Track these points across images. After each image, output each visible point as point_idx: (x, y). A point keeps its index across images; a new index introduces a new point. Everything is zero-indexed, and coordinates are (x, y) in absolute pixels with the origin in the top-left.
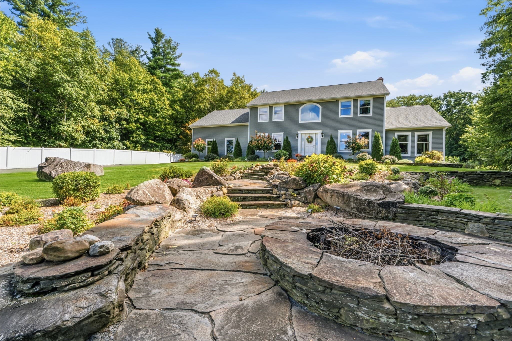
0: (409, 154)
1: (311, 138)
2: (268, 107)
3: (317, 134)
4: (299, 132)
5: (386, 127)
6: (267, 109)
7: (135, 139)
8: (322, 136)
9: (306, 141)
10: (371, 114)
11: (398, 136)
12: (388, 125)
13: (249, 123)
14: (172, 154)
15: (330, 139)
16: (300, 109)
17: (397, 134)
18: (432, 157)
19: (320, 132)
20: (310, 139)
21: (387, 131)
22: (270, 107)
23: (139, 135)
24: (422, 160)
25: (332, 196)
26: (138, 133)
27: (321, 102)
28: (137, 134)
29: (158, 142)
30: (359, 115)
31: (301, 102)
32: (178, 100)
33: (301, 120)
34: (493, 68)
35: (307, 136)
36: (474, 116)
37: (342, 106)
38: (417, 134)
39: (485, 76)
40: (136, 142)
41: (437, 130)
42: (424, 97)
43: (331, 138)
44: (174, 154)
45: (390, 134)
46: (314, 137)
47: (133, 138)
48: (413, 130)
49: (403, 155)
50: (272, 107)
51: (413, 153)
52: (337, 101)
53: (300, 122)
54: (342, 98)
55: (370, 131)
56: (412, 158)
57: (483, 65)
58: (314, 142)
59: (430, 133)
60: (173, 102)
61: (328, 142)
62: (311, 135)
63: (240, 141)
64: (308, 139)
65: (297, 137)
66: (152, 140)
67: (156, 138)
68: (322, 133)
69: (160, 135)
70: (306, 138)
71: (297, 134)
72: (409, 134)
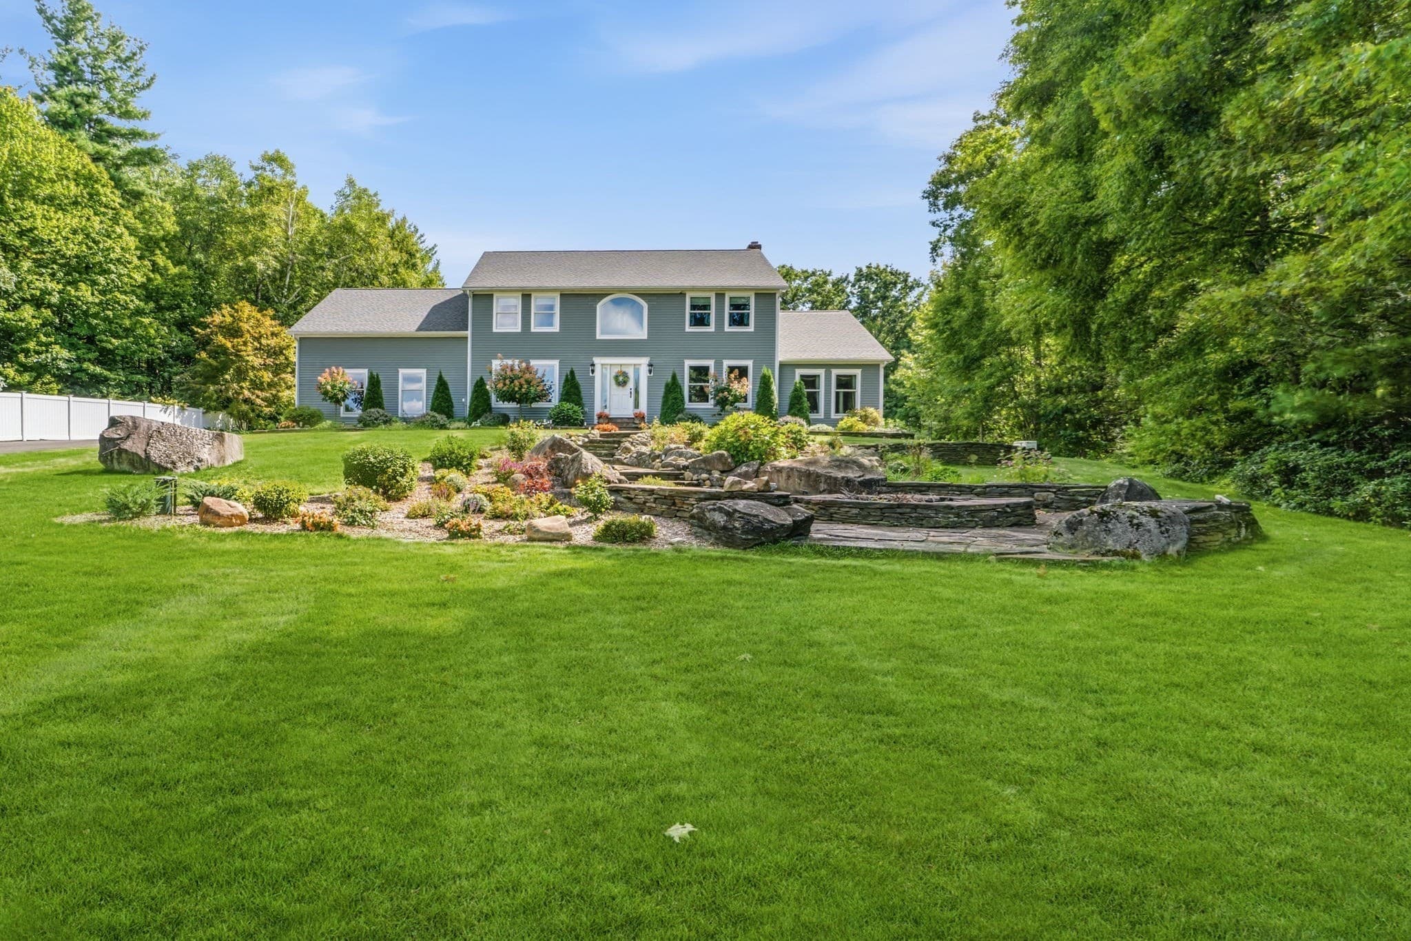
0: (821, 415)
1: (625, 375)
2: (520, 295)
3: (638, 366)
4: (597, 360)
5: (782, 355)
6: (517, 301)
7: (34, 359)
8: (650, 371)
9: (613, 382)
10: (751, 329)
11: (802, 377)
12: (784, 353)
13: (469, 333)
14: (177, 407)
15: (670, 380)
16: (599, 306)
17: (799, 372)
18: (864, 419)
19: (644, 362)
20: (621, 379)
21: (782, 365)
22: (523, 295)
23: (48, 345)
24: (851, 427)
25: (789, 477)
26: (44, 339)
27: (646, 295)
28: (40, 344)
29: (110, 370)
30: (727, 329)
31: (602, 289)
32: (164, 239)
33: (602, 333)
34: (949, 232)
35: (616, 370)
36: (917, 334)
37: (693, 307)
38: (835, 372)
39: (935, 248)
40: (39, 370)
41: (869, 367)
42: (814, 274)
43: (674, 377)
44: (182, 408)
45: (787, 371)
46: (631, 373)
47: (26, 357)
48: (828, 366)
49: (812, 416)
50: (530, 295)
51: (827, 413)
52: (682, 295)
53: (599, 337)
54: (693, 289)
55: (749, 363)
56: (827, 420)
57: (933, 224)
58: (631, 384)
59: (858, 372)
60: (148, 245)
61: (667, 385)
62: (624, 369)
63: (446, 378)
64: (616, 377)
65: (593, 371)
66: (93, 362)
67: (106, 357)
68: (650, 365)
69: (117, 348)
70: (614, 374)
71: (593, 365)
72: (821, 372)
